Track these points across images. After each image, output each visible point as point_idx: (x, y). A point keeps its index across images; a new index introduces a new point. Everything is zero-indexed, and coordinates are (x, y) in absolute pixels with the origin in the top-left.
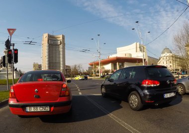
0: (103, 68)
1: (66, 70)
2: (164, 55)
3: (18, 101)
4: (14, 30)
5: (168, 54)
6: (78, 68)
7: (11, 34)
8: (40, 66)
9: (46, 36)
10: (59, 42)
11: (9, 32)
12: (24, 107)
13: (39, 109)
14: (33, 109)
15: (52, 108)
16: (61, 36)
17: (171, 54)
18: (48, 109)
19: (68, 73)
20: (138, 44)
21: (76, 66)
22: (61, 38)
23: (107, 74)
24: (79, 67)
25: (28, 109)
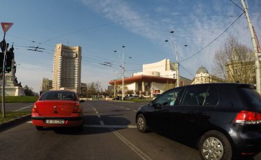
0: (126, 88)
1: (82, 88)
2: (199, 75)
3: (39, 115)
4: (10, 25)
5: (204, 75)
6: (95, 87)
7: (5, 30)
8: (51, 82)
9: (59, 46)
10: (75, 54)
11: (3, 27)
12: (44, 120)
13: (56, 122)
14: (51, 122)
15: (67, 122)
16: (77, 48)
17: (208, 75)
18: (63, 122)
19: (83, 92)
20: (168, 61)
21: (93, 84)
22: (77, 50)
23: (131, 96)
24: (97, 85)
25: (47, 122)
